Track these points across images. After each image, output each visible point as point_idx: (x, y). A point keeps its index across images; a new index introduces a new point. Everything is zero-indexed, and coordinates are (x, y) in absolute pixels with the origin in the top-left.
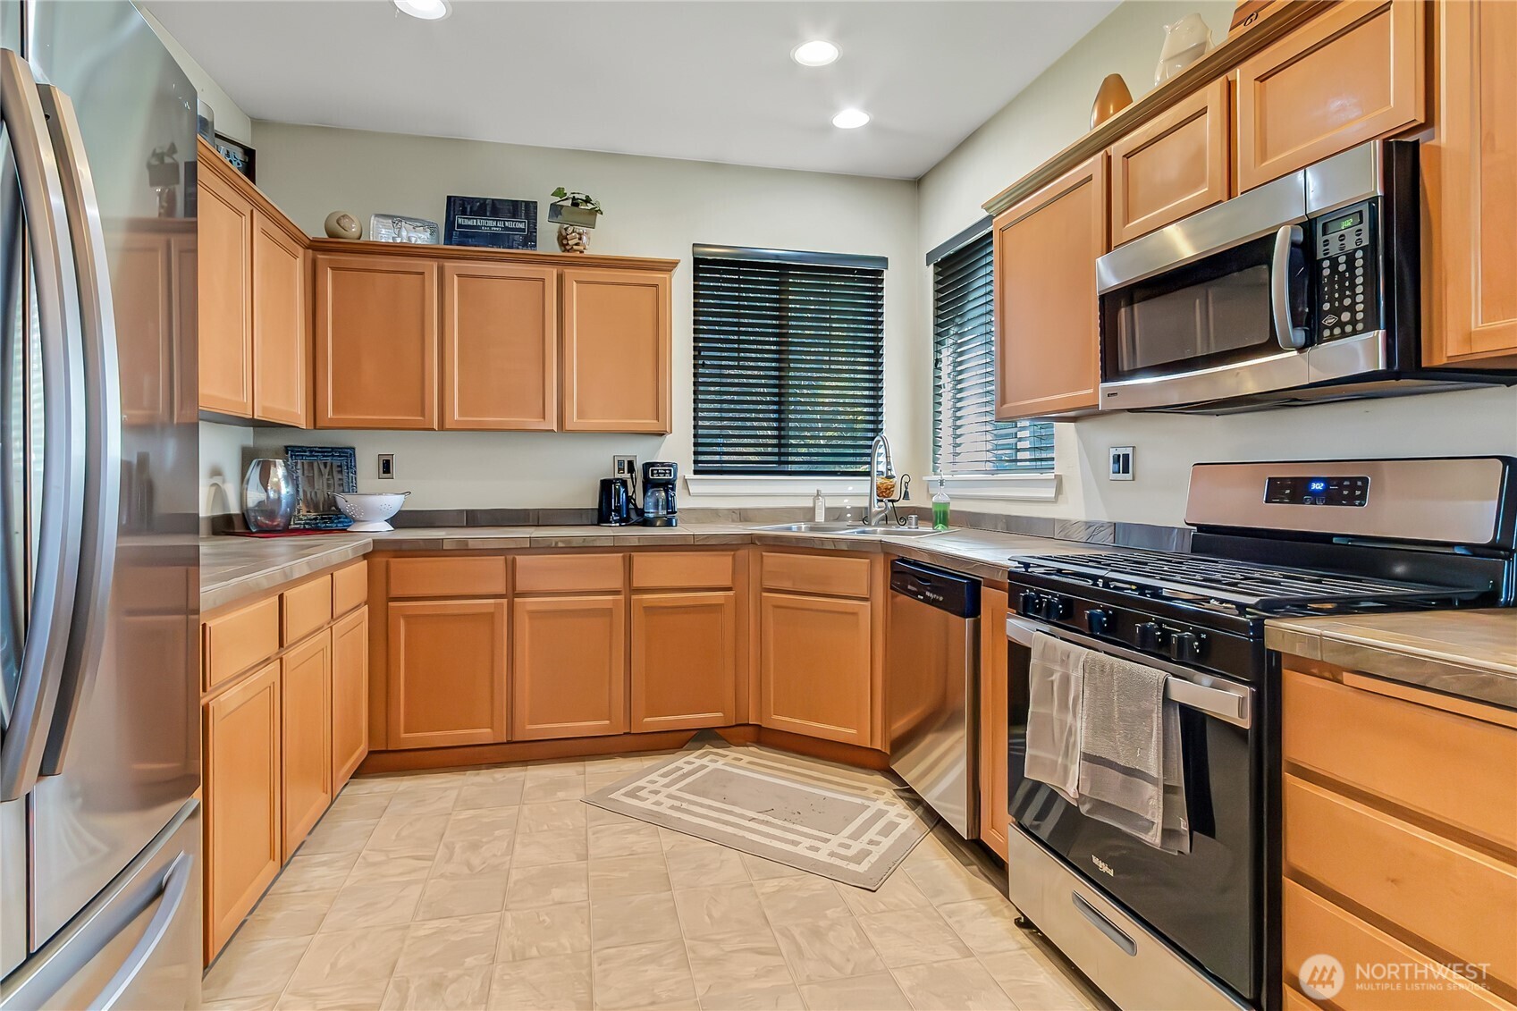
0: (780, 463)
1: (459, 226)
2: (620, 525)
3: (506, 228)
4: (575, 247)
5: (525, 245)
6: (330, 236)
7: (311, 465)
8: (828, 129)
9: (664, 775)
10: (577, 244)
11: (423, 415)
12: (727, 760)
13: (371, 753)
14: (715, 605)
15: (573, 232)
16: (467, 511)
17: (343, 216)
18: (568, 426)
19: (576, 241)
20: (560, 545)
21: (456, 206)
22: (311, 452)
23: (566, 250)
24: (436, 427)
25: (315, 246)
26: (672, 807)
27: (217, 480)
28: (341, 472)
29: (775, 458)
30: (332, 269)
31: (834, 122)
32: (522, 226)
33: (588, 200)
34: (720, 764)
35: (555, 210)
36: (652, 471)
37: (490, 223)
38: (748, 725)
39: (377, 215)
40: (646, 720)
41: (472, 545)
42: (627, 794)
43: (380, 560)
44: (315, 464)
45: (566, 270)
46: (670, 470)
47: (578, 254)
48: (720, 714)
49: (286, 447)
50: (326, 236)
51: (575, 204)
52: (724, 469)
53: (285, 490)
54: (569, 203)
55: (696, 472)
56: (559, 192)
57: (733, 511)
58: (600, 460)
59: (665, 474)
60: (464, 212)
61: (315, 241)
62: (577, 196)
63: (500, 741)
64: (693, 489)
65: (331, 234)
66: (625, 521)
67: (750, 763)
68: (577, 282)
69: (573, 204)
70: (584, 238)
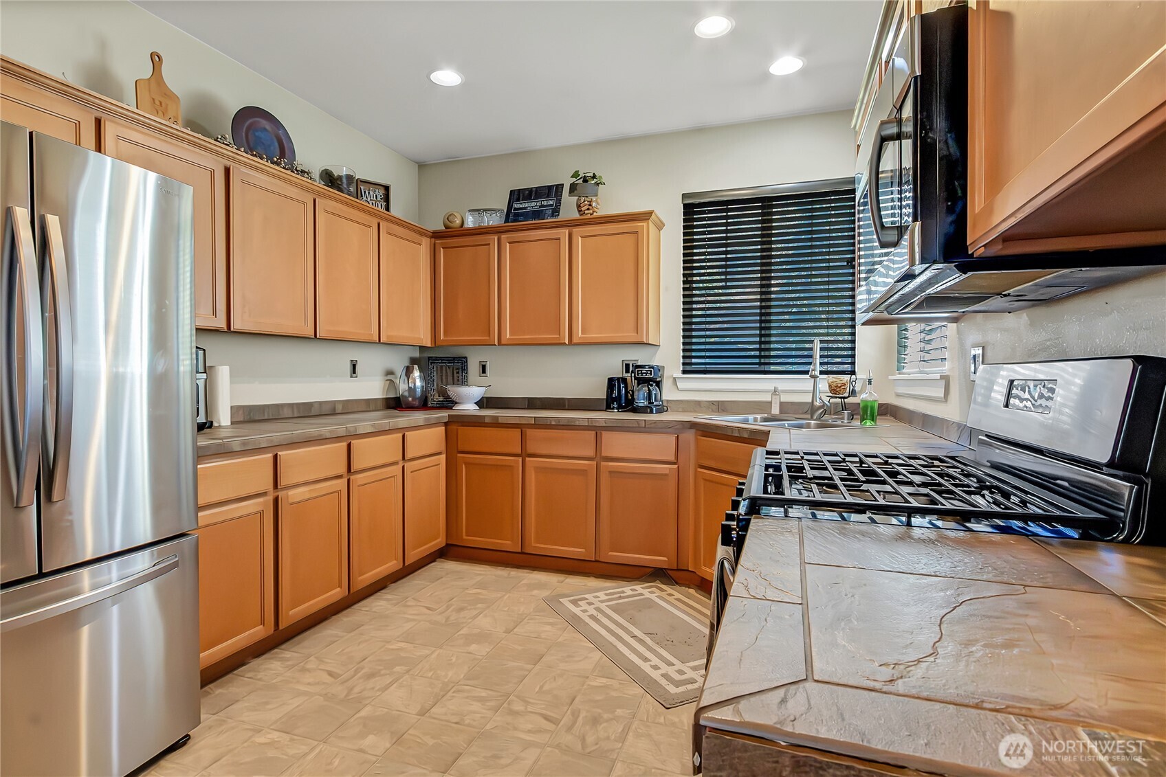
0: (760, 364)
1: (515, 209)
2: (619, 411)
3: (542, 206)
4: (586, 212)
5: (553, 216)
6: (446, 228)
7: (442, 368)
8: (767, 76)
9: (606, 595)
10: (588, 209)
11: (489, 336)
12: (663, 594)
13: (447, 545)
14: (662, 475)
15: (584, 201)
16: (529, 398)
17: (450, 215)
18: (575, 340)
19: (587, 207)
20: (553, 423)
21: (516, 195)
22: (442, 360)
23: (581, 215)
24: (496, 343)
25: (436, 235)
26: (592, 617)
27: (390, 377)
28: (458, 373)
29: (757, 360)
30: (443, 248)
31: (770, 70)
32: (551, 203)
33: (594, 177)
34: (653, 597)
35: (573, 188)
36: (638, 371)
37: (533, 204)
38: (688, 570)
39: (470, 211)
40: (610, 553)
41: (500, 421)
42: (572, 602)
43: (453, 427)
44: (444, 368)
45: (574, 230)
46: (651, 371)
47: (589, 216)
48: (665, 559)
49: (429, 358)
50: (444, 228)
51: (585, 180)
52: (708, 369)
53: (418, 383)
54: (581, 181)
55: (684, 372)
56: (576, 175)
57: (712, 403)
58: (612, 363)
59: (646, 374)
60: (518, 200)
61: (434, 233)
62: (586, 175)
63: (517, 551)
64: (680, 385)
65: (447, 227)
66: (621, 408)
67: (677, 599)
68: (582, 237)
69: (584, 181)
70: (594, 204)
